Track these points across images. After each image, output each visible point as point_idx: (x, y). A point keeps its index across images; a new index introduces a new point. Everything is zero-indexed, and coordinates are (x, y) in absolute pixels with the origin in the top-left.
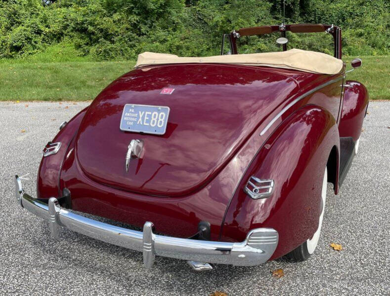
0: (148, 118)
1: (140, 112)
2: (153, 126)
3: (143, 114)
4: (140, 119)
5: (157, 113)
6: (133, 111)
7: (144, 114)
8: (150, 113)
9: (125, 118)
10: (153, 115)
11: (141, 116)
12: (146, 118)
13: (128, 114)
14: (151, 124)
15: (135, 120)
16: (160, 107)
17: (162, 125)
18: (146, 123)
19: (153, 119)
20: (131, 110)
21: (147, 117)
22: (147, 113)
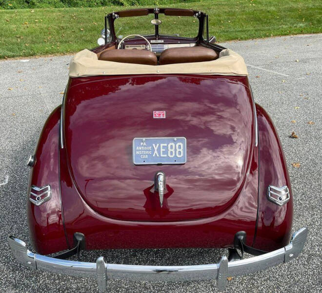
0: (164, 150)
1: (154, 145)
2: (172, 156)
3: (157, 146)
4: (156, 152)
5: (173, 144)
6: (145, 144)
7: (160, 146)
8: (166, 145)
9: (137, 153)
10: (169, 146)
11: (156, 149)
12: (162, 150)
13: (140, 148)
14: (169, 155)
15: (150, 153)
16: (175, 139)
17: (182, 155)
18: (163, 154)
19: (170, 150)
20: (142, 144)
21: (163, 148)
22: (162, 145)
